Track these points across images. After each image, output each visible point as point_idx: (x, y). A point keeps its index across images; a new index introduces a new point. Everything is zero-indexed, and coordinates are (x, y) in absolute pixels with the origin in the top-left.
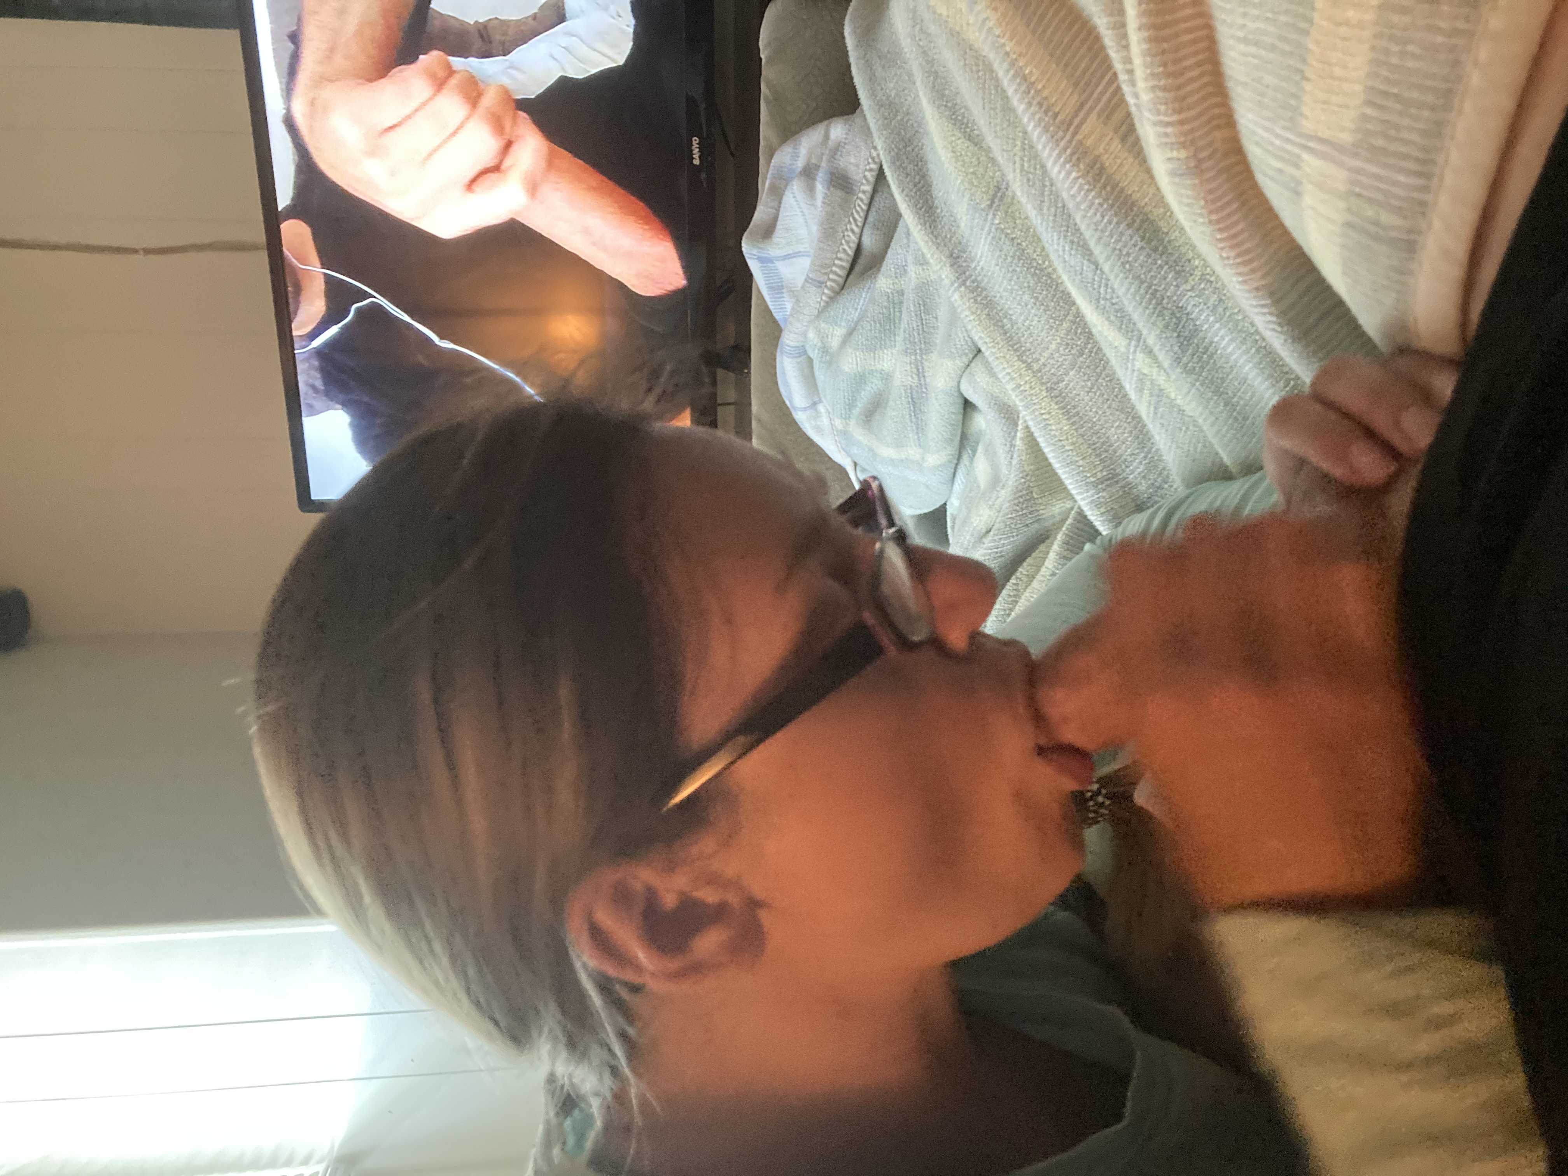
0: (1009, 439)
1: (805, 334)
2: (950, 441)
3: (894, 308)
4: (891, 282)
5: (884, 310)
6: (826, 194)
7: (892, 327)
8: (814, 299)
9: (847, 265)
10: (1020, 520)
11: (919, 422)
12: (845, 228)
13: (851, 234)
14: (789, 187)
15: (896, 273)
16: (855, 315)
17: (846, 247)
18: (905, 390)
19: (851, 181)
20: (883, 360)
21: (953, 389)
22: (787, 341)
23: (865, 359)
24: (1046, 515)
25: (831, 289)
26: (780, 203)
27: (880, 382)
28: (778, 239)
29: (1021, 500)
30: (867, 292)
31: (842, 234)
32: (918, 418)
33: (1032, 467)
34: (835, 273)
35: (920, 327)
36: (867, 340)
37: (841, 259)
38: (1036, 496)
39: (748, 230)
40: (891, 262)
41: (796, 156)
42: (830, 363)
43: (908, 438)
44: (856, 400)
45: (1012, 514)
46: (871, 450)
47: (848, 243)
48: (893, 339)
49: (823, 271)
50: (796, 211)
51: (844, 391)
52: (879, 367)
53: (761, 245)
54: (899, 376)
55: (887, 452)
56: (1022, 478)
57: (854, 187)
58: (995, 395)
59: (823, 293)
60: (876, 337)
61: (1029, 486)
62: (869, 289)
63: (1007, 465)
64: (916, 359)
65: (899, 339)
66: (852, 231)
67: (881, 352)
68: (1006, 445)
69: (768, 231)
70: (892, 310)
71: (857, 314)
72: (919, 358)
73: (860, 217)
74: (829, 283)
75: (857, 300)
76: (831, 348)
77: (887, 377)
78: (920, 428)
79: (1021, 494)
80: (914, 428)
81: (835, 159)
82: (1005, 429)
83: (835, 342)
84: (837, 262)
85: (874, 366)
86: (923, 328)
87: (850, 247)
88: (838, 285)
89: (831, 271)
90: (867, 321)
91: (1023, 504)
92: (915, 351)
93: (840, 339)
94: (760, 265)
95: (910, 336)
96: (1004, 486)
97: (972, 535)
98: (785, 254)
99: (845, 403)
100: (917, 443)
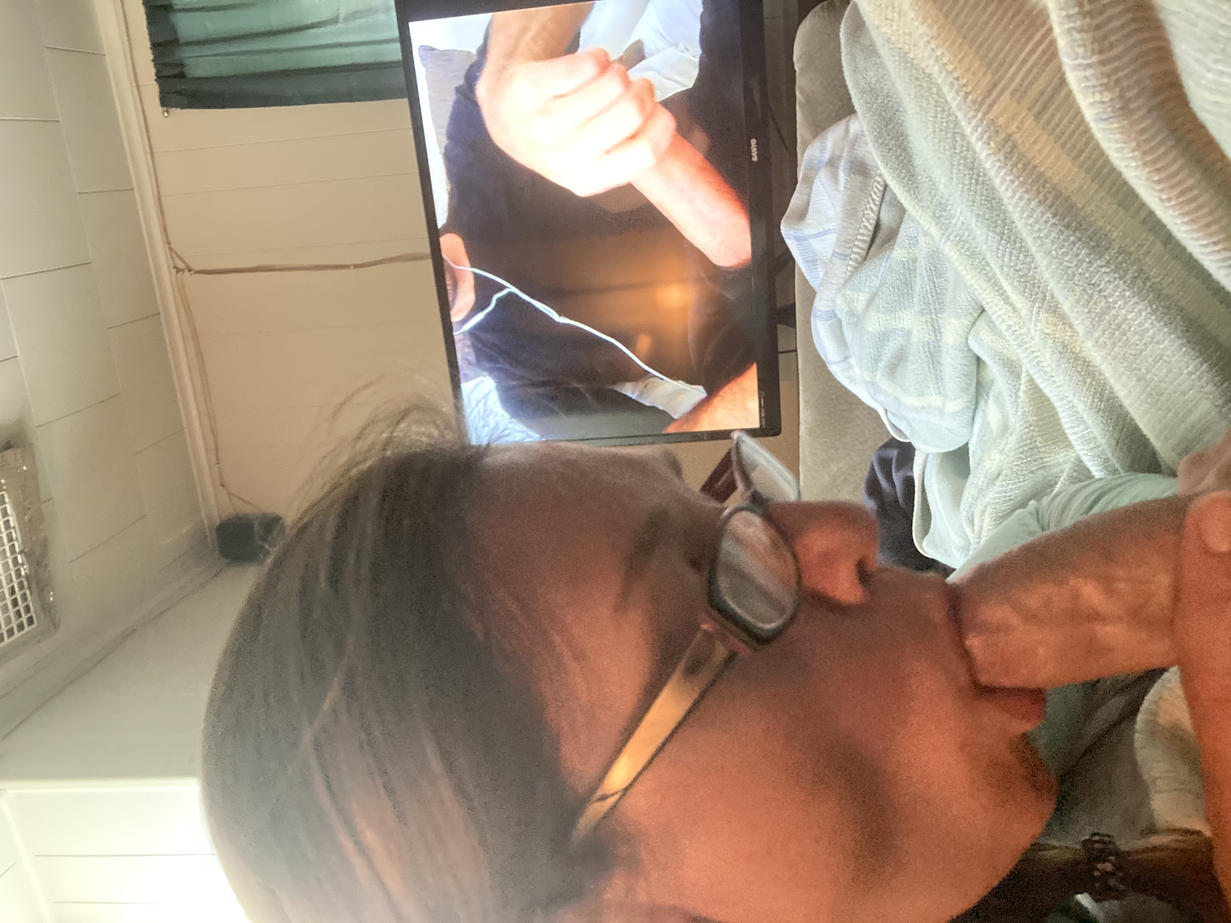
0: (1014, 391)
1: (833, 301)
2: (965, 390)
3: (910, 274)
4: (906, 252)
5: (902, 277)
6: (847, 180)
7: (910, 291)
8: (841, 270)
9: (868, 239)
10: (1026, 467)
11: (938, 373)
12: (864, 207)
14: (817, 177)
15: (910, 244)
16: (877, 282)
17: (866, 224)
18: (922, 346)
19: (868, 167)
20: (904, 320)
21: (962, 345)
22: (820, 308)
23: (886, 320)
24: (1052, 463)
25: (856, 261)
26: (811, 190)
27: (902, 339)
28: (811, 221)
29: (1026, 449)
30: (886, 261)
31: (862, 213)
32: (936, 370)
33: (1035, 418)
34: (858, 247)
35: (933, 290)
36: (888, 303)
37: (862, 235)
38: (1039, 445)
39: (786, 215)
40: (905, 234)
41: (824, 149)
42: (857, 324)
43: (929, 387)
44: (881, 355)
45: (1018, 461)
46: (897, 399)
47: (868, 220)
48: (911, 301)
49: (848, 246)
50: (824, 196)
51: (869, 348)
52: (900, 326)
53: (796, 227)
54: (917, 334)
55: (911, 400)
56: (1026, 428)
57: (871, 172)
58: (998, 350)
60: (896, 301)
61: (1033, 435)
62: (888, 258)
63: (1013, 414)
64: (932, 318)
65: (916, 300)
66: (871, 209)
67: (901, 314)
68: (1011, 396)
69: (802, 215)
70: (908, 276)
71: (878, 281)
72: (934, 317)
73: (878, 197)
74: (852, 256)
75: (878, 269)
76: (857, 311)
77: (908, 334)
78: (939, 379)
79: (1025, 443)
80: (934, 379)
81: (852, 148)
82: (1010, 382)
83: (860, 306)
84: (859, 237)
85: (896, 325)
86: (936, 290)
87: (870, 224)
88: (861, 257)
89: (854, 245)
90: (887, 288)
91: (1027, 452)
92: (930, 310)
93: (865, 303)
94: (797, 243)
95: (925, 298)
96: (1012, 433)
97: (985, 477)
98: (817, 232)
99: (871, 358)
100: (937, 391)
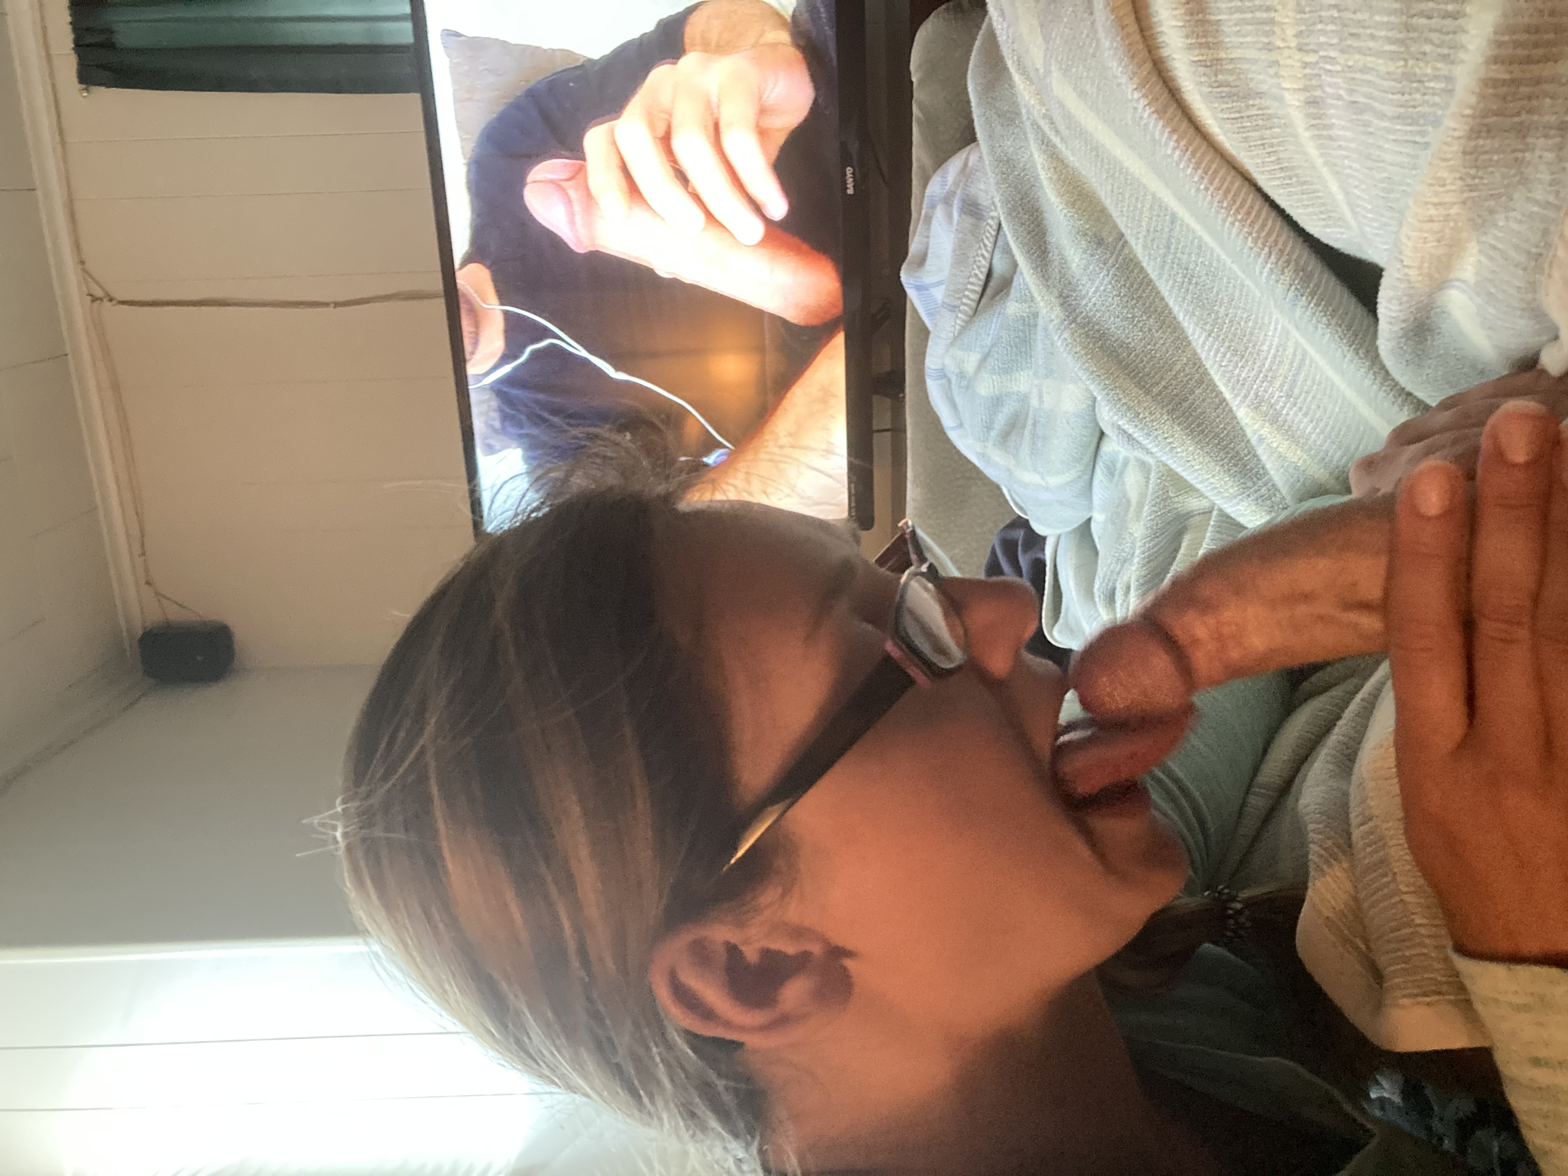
3: (1029, 332)
4: (1021, 305)
5: (1019, 332)
6: (959, 220)
7: (1028, 349)
8: (949, 323)
12: (974, 253)
13: (981, 259)
14: (934, 216)
16: (988, 341)
19: (981, 207)
20: (1020, 382)
23: (1002, 382)
26: (929, 233)
27: (1017, 404)
28: (930, 267)
30: (999, 316)
31: (972, 260)
36: (1003, 363)
39: (905, 264)
41: (945, 184)
42: (967, 387)
44: (993, 422)
48: (1029, 361)
50: (941, 237)
51: (981, 414)
53: (916, 274)
59: (957, 317)
60: (1012, 360)
62: (999, 313)
65: (1035, 362)
67: (1017, 374)
69: (922, 260)
70: (1026, 333)
73: (990, 242)
75: (989, 325)
76: (968, 373)
77: (1023, 399)
81: (969, 186)
83: (970, 367)
85: (1011, 388)
90: (1002, 345)
93: (976, 364)
94: (917, 293)
99: (983, 427)
